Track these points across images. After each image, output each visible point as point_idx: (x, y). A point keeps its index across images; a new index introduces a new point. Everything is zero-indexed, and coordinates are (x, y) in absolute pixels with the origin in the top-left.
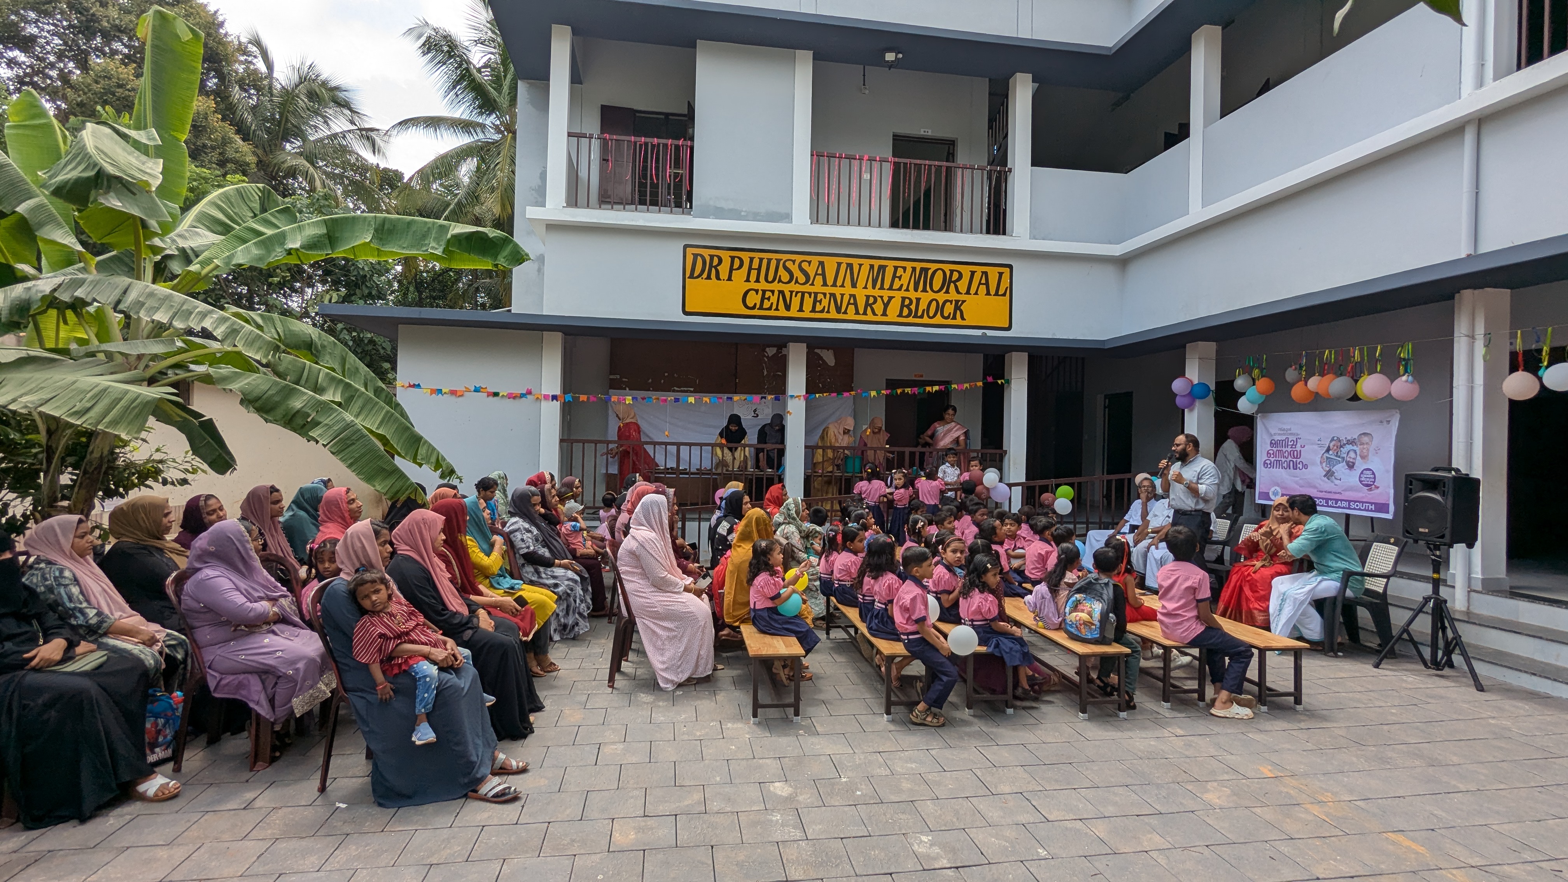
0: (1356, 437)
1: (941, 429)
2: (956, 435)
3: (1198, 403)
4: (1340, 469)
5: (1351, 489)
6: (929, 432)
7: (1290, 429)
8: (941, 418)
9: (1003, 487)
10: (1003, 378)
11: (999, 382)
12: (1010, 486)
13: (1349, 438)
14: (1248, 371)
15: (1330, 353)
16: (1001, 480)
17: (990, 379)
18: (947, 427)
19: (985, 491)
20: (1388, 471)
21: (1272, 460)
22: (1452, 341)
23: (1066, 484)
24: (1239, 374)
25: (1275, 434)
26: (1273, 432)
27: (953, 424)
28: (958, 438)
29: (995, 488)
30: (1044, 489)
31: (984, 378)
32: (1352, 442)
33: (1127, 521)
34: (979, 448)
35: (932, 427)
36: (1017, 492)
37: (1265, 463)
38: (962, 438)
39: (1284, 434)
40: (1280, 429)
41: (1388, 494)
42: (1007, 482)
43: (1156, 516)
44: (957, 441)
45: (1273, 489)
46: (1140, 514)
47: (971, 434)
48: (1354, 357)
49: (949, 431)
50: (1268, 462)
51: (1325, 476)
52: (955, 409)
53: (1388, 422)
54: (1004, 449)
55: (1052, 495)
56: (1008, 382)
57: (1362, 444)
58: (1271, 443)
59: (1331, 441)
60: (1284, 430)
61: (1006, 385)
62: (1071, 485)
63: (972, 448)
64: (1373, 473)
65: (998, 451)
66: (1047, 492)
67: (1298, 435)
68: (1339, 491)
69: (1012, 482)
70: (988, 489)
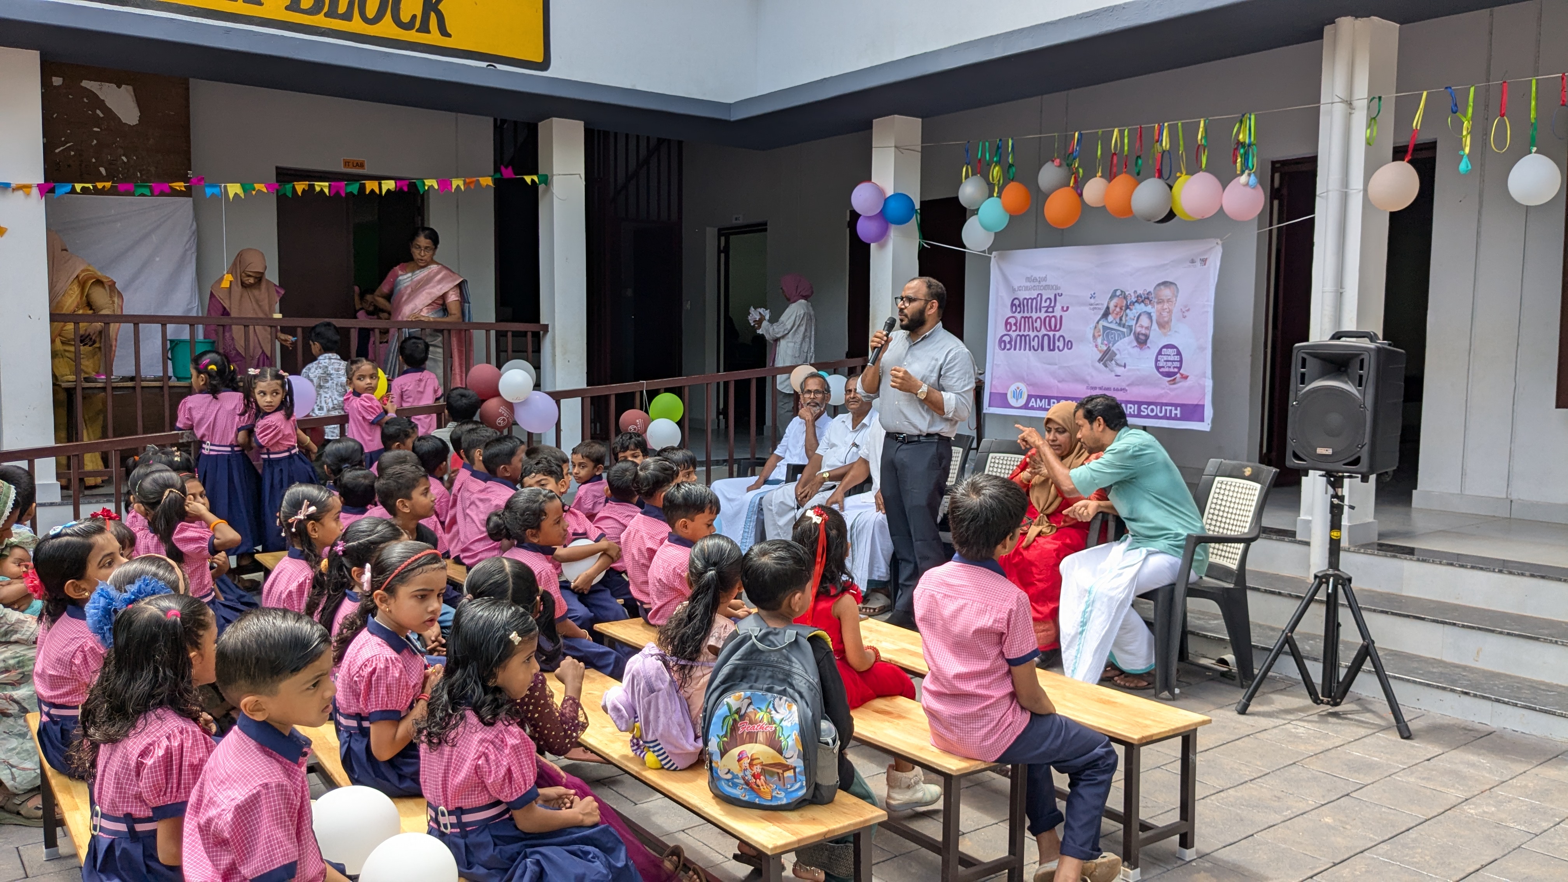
0: (1151, 289)
1: (405, 279)
2: (437, 290)
3: (894, 233)
4: (1125, 346)
5: (1141, 381)
6: (385, 288)
7: (1045, 279)
8: (406, 258)
9: (542, 400)
10: (535, 171)
11: (528, 179)
12: (557, 396)
13: (1140, 292)
14: (981, 169)
15: (1121, 133)
16: (537, 386)
17: (508, 173)
18: (421, 274)
19: (502, 410)
20: (1202, 349)
21: (1014, 334)
22: (1317, 110)
23: (667, 390)
24: (967, 177)
25: (1020, 288)
26: (1016, 284)
27: (434, 267)
28: (444, 297)
29: (525, 402)
30: (626, 402)
31: (497, 169)
32: (1143, 299)
33: (780, 458)
34: (492, 319)
35: (389, 278)
36: (572, 409)
37: (1001, 341)
38: (453, 297)
39: (1034, 288)
40: (1028, 279)
41: (1203, 388)
42: (549, 390)
43: (833, 446)
44: (441, 303)
45: (1013, 388)
46: (802, 442)
47: (470, 288)
48: (1159, 140)
49: (427, 281)
50: (1007, 339)
51: (1100, 360)
52: (434, 238)
53: (1204, 261)
54: (543, 320)
55: (643, 413)
56: (546, 180)
57: (1160, 302)
58: (1013, 305)
59: (1112, 298)
60: (1035, 280)
61: (541, 188)
62: (678, 391)
63: (475, 319)
64: (1179, 353)
65: (529, 327)
66: (633, 407)
67: (1057, 288)
68: (1124, 385)
69: (559, 388)
70: (510, 406)
